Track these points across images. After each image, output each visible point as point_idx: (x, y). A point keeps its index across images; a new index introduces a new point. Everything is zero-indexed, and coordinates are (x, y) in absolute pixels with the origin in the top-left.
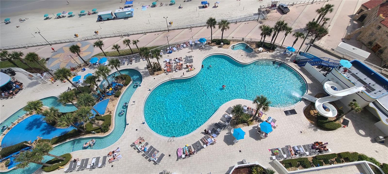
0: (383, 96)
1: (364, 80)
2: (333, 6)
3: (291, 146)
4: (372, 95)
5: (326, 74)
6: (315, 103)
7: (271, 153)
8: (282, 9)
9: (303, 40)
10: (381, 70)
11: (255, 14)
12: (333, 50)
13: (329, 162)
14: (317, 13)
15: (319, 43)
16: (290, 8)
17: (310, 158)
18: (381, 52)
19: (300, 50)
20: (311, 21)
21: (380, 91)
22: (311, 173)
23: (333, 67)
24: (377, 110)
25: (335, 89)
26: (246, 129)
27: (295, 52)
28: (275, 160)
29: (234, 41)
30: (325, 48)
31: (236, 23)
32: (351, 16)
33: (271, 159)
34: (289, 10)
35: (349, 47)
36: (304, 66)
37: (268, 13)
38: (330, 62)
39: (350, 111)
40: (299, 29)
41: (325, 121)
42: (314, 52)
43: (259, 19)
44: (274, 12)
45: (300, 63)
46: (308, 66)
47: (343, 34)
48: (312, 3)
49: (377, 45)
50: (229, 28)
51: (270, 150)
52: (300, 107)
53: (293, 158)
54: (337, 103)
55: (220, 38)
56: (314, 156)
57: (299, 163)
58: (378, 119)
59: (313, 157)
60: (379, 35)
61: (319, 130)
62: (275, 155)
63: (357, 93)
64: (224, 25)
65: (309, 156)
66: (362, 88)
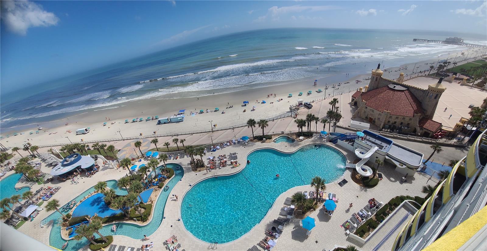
0: (389, 149)
1: (375, 142)
2: (337, 99)
3: (356, 213)
4: (384, 151)
5: (353, 144)
6: (356, 169)
7: (343, 229)
8: (307, 105)
9: (329, 124)
10: (380, 132)
11: (288, 112)
12: (349, 127)
13: (386, 213)
14: (330, 105)
15: (340, 124)
16: (312, 104)
17: (373, 217)
18: (374, 122)
19: (330, 132)
20: (329, 110)
21: (386, 146)
22: (381, 230)
23: (355, 138)
24: (391, 159)
25: (363, 153)
26: (313, 215)
27: (327, 134)
28: (349, 234)
29: (274, 135)
30: (344, 126)
31: (273, 120)
32: (350, 104)
33: (346, 234)
34: (312, 106)
35: (357, 123)
36: (337, 142)
37: (298, 110)
38: (351, 135)
39: (378, 166)
40: (323, 117)
41: (368, 180)
42: (339, 131)
43: (292, 115)
44: (302, 109)
45: (334, 141)
46: (339, 142)
47: (350, 115)
48: (325, 99)
49: (370, 118)
50: (268, 125)
51: (341, 226)
52: (347, 175)
53: (362, 224)
54: (368, 163)
55: (262, 135)
56: (375, 213)
57: (368, 226)
58: (395, 166)
59: (375, 215)
60: (368, 112)
61: (368, 189)
62: (348, 229)
63: (376, 152)
64: (263, 123)
65: (372, 215)
66: (376, 148)
